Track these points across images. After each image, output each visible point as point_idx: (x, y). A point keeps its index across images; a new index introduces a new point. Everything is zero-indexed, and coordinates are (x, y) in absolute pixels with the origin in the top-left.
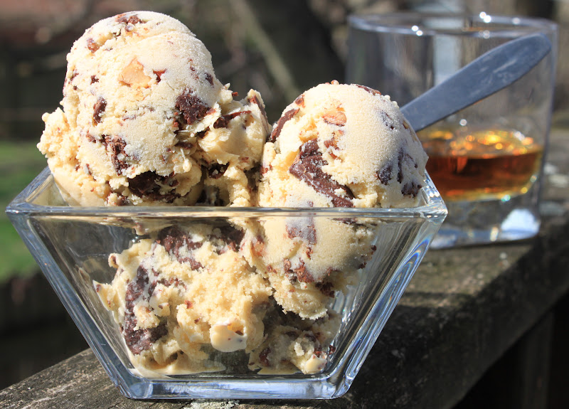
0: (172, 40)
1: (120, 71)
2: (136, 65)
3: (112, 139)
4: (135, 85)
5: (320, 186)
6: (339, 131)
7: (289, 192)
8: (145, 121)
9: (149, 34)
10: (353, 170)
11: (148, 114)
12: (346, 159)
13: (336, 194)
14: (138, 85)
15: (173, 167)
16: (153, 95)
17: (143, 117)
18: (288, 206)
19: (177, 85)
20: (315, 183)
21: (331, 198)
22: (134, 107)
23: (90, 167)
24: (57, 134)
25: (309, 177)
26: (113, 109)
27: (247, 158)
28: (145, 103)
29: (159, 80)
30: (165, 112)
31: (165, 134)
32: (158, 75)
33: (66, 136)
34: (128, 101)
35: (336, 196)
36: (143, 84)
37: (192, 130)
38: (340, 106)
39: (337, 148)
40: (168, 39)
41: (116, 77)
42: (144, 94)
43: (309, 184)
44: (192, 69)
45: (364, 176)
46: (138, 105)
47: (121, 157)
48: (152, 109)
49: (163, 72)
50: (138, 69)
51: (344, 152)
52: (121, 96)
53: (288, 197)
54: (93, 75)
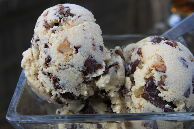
0: (85, 28)
1: (59, 45)
2: (66, 43)
3: (53, 76)
4: (65, 53)
5: (157, 104)
6: (164, 75)
7: (143, 106)
8: (69, 72)
9: (74, 24)
10: (173, 95)
11: (71, 68)
12: (169, 90)
13: (166, 107)
14: (67, 54)
15: (81, 92)
16: (74, 59)
17: (68, 69)
18: (142, 112)
19: (86, 54)
20: (155, 103)
21: (164, 110)
22: (64, 64)
23: (43, 84)
24: (29, 62)
25: (152, 99)
26: (54, 63)
27: (119, 86)
28: (69, 63)
29: (77, 51)
30: (79, 68)
31: (78, 78)
32: (77, 49)
33: (33, 64)
34: (62, 61)
35: (166, 108)
36: (69, 53)
37: (91, 76)
38: (162, 60)
39: (164, 85)
40: (83, 27)
41: (57, 48)
42: (69, 59)
43: (152, 103)
44: (94, 45)
45: (179, 97)
46: (66, 63)
47: (57, 84)
48: (72, 66)
49: (79, 48)
50: (67, 45)
51: (168, 86)
52: (58, 58)
53: (142, 108)
54: (45, 43)
